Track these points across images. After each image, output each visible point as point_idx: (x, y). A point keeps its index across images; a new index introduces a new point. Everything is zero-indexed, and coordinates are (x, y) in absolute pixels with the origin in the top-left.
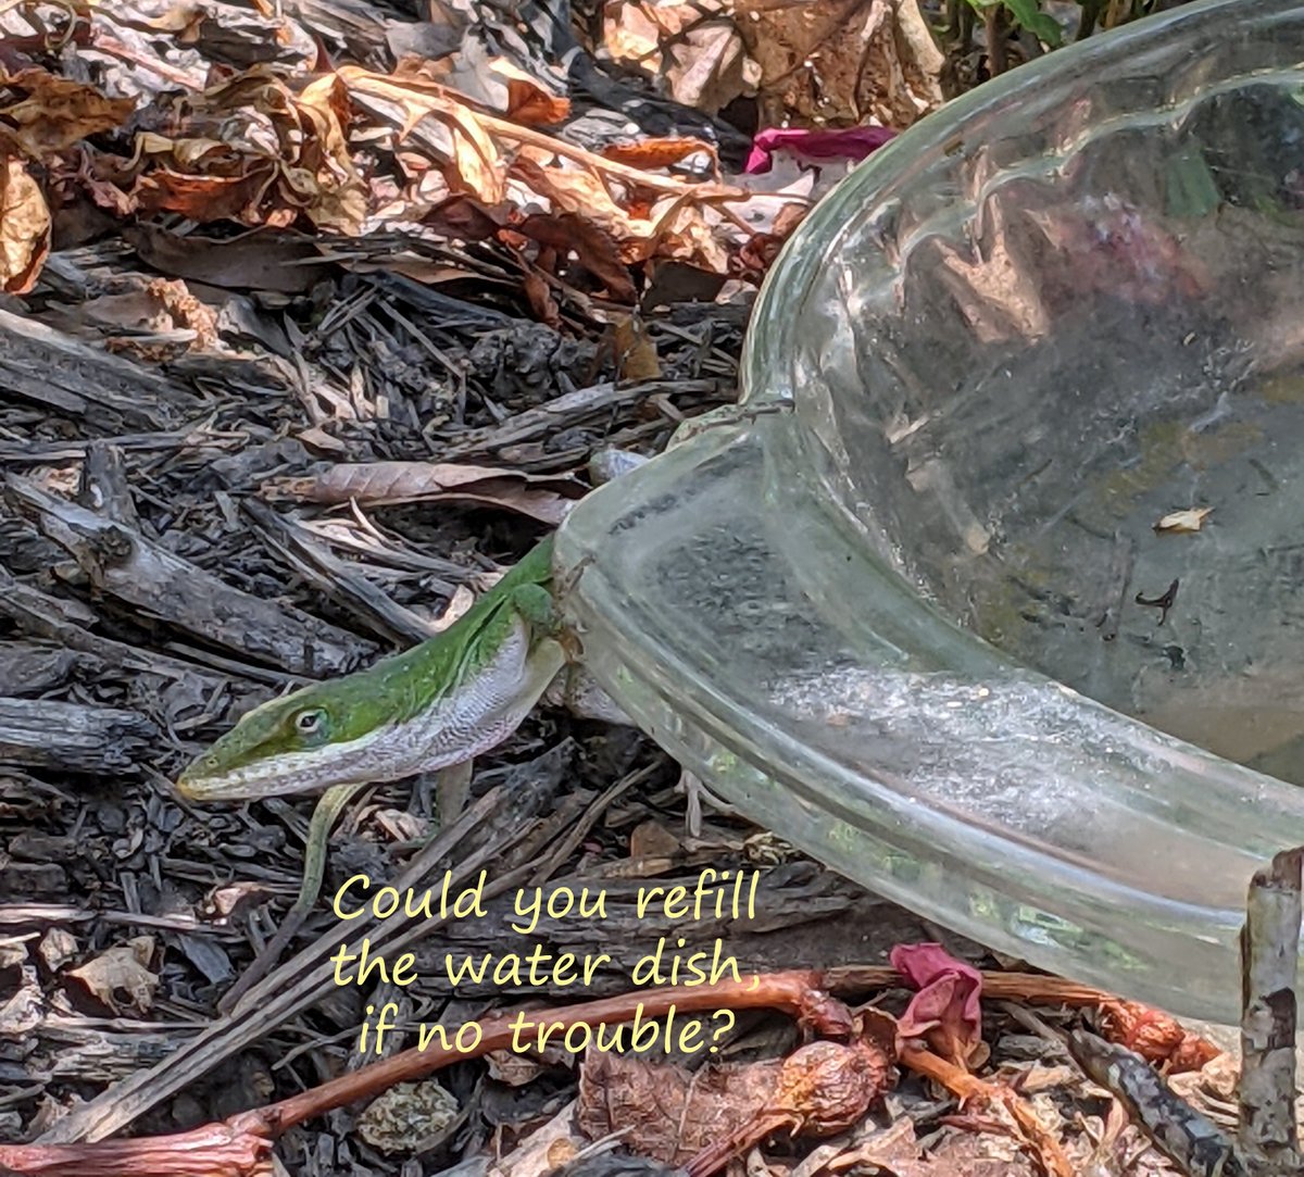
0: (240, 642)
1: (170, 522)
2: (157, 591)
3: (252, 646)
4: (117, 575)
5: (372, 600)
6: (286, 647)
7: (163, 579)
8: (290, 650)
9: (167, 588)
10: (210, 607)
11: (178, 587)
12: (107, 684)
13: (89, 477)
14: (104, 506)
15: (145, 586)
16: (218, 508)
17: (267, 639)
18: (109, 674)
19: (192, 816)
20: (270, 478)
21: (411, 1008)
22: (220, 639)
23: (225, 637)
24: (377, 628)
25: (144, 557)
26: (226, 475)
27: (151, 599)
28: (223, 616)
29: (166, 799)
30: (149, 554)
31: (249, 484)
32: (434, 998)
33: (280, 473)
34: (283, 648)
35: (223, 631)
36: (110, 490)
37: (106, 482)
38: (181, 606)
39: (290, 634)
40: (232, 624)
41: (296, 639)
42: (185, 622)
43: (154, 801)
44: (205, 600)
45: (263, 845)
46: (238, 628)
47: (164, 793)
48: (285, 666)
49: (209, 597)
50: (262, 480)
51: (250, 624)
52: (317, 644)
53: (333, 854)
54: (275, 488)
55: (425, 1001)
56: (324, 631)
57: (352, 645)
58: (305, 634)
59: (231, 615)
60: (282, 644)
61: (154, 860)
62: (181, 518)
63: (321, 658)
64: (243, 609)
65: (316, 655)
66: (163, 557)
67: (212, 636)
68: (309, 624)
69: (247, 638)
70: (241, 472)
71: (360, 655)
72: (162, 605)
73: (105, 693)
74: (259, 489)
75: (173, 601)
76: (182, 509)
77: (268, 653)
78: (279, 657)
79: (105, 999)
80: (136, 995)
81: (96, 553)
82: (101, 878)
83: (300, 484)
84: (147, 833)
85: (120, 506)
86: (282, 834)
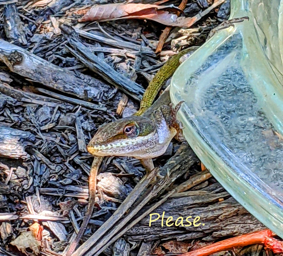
0: (62, 89)
1: (35, 29)
2: (32, 72)
3: (66, 90)
4: (18, 67)
5: (106, 70)
6: (78, 90)
7: (34, 68)
8: (79, 91)
9: (35, 71)
10: (51, 77)
11: (40, 70)
12: (17, 107)
13: (6, 19)
14: (12, 29)
15: (28, 71)
16: (51, 22)
17: (71, 87)
18: (18, 104)
19: (49, 167)
20: (69, 9)
21: (129, 247)
22: (55, 88)
23: (57, 87)
24: (109, 81)
25: (27, 60)
26: (54, 8)
27: (30, 75)
28: (55, 80)
29: (40, 161)
30: (28, 59)
31: (62, 12)
32: (136, 242)
33: (72, 7)
34: (77, 90)
35: (56, 85)
36: (14, 22)
37: (12, 20)
38: (41, 77)
39: (79, 84)
40: (59, 83)
41: (81, 86)
42: (42, 82)
43: (36, 162)
44: (49, 75)
45: (74, 178)
46: (61, 84)
47: (39, 159)
48: (78, 96)
49: (50, 73)
50: (66, 10)
51: (65, 82)
52: (88, 88)
53: (99, 183)
54: (71, 13)
55: (134, 244)
56: (91, 83)
57: (101, 88)
58: (84, 84)
59: (58, 80)
60: (76, 88)
61: (37, 189)
62: (39, 28)
63: (90, 93)
64: (62, 77)
65: (88, 92)
66: (34, 59)
67: (52, 87)
68: (85, 80)
69: (64, 87)
70: (59, 7)
71: (104, 91)
72: (34, 77)
73: (17, 111)
74: (65, 13)
75: (38, 76)
76: (39, 24)
77: (72, 92)
78: (76, 93)
79: (23, 251)
80: (34, 250)
81: (10, 61)
82: (19, 198)
83: (79, 11)
84: (34, 178)
85: (18, 29)
86: (81, 173)
